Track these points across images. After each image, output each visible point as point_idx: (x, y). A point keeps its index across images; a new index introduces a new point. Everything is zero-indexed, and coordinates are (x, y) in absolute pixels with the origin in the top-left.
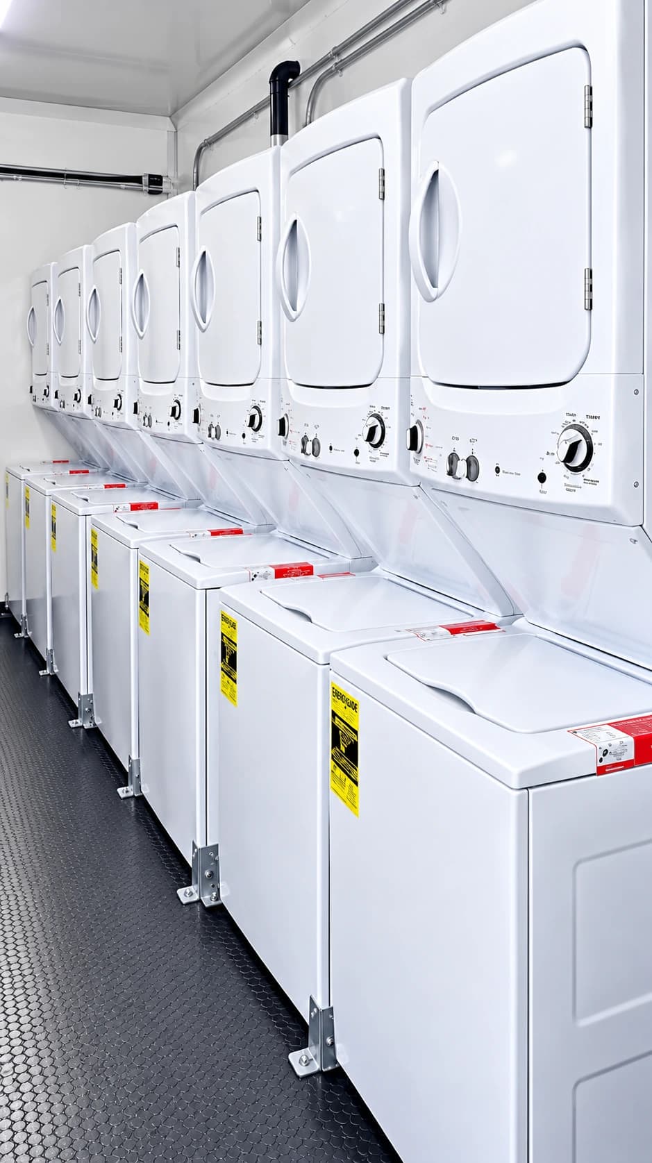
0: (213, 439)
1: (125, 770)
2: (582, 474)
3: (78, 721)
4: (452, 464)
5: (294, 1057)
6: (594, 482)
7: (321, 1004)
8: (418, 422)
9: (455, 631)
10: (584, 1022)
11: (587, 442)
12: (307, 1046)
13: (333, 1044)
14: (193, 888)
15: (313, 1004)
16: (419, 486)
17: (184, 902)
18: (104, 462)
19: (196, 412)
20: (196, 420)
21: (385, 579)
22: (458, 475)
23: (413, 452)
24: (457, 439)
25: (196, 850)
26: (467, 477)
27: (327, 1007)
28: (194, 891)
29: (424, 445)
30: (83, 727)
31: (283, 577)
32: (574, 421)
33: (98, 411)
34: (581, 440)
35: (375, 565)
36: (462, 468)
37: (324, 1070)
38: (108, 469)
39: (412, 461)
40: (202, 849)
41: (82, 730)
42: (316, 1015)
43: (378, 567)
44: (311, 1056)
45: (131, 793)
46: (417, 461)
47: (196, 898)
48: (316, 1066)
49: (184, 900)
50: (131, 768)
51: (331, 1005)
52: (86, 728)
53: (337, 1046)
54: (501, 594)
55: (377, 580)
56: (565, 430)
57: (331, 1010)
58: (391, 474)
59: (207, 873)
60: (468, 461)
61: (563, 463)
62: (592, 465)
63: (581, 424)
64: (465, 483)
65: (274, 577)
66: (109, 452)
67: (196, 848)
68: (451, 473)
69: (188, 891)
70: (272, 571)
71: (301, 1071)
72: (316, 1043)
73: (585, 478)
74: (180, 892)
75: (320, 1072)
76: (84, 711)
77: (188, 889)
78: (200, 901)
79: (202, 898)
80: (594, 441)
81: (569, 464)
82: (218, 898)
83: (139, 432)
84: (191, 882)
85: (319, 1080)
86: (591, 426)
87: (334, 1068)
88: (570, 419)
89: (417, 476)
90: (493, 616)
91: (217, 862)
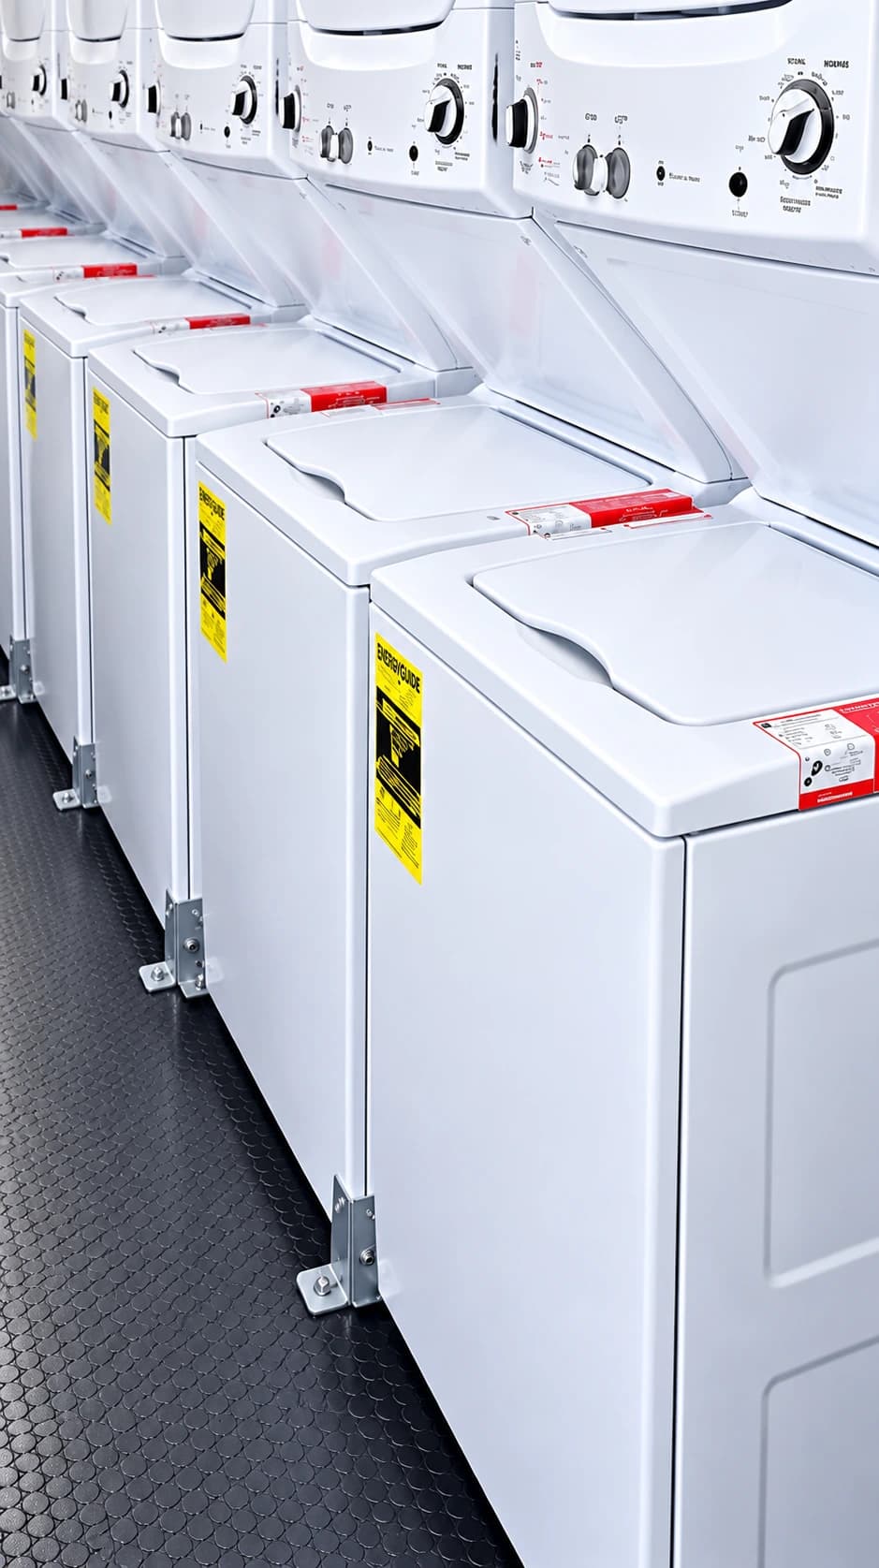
0: (179, 138)
1: (69, 762)
2: (813, 179)
3: (9, 688)
4: (584, 167)
5: (306, 1280)
6: (834, 193)
7: (353, 1192)
8: (530, 92)
9: (604, 517)
10: (784, 1280)
11: (821, 113)
12: (329, 1262)
13: (372, 1260)
14: (165, 966)
15: (338, 1191)
16: (531, 217)
17: (150, 988)
18: (41, 194)
19: (153, 92)
20: (153, 107)
21: (494, 409)
22: (594, 187)
23: (518, 151)
24: (594, 118)
25: (171, 906)
26: (608, 189)
27: (362, 1195)
28: (167, 970)
29: (539, 138)
30: (16, 700)
31: (328, 409)
32: (801, 73)
33: (10, 97)
34: (813, 110)
35: (478, 381)
36: (600, 172)
37: (355, 1305)
38: (47, 203)
39: (517, 168)
40: (181, 904)
41: (15, 707)
42: (343, 1209)
43: (482, 385)
44: (335, 1278)
45: (77, 802)
46: (526, 167)
47: (171, 981)
48: (342, 1297)
49: (151, 985)
50: (76, 759)
51: (369, 1194)
52: (22, 702)
53: (380, 1263)
54: (708, 439)
55: (478, 410)
56: (787, 89)
57: (370, 1203)
58: (476, 195)
59: (189, 944)
60: (611, 161)
61: (779, 157)
62: (833, 159)
63: (814, 79)
64: (606, 202)
65: (310, 407)
66: (47, 176)
67: (172, 902)
68: (582, 184)
69: (157, 972)
70: (307, 399)
71: (316, 1305)
72: (343, 1257)
73: (818, 185)
74: (145, 971)
75: (347, 1309)
76: (21, 671)
77: (156, 967)
78: (176, 988)
79: (179, 983)
80: (838, 108)
81: (787, 157)
82: (204, 987)
83: (74, 134)
84: (164, 956)
85: (348, 1321)
86: (832, 82)
87: (374, 1301)
88: (793, 70)
89: (522, 199)
90: (688, 482)
91: (201, 924)
